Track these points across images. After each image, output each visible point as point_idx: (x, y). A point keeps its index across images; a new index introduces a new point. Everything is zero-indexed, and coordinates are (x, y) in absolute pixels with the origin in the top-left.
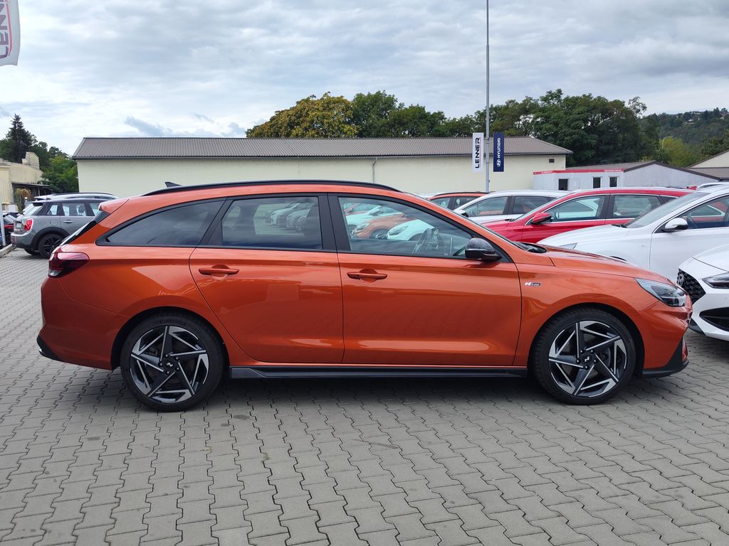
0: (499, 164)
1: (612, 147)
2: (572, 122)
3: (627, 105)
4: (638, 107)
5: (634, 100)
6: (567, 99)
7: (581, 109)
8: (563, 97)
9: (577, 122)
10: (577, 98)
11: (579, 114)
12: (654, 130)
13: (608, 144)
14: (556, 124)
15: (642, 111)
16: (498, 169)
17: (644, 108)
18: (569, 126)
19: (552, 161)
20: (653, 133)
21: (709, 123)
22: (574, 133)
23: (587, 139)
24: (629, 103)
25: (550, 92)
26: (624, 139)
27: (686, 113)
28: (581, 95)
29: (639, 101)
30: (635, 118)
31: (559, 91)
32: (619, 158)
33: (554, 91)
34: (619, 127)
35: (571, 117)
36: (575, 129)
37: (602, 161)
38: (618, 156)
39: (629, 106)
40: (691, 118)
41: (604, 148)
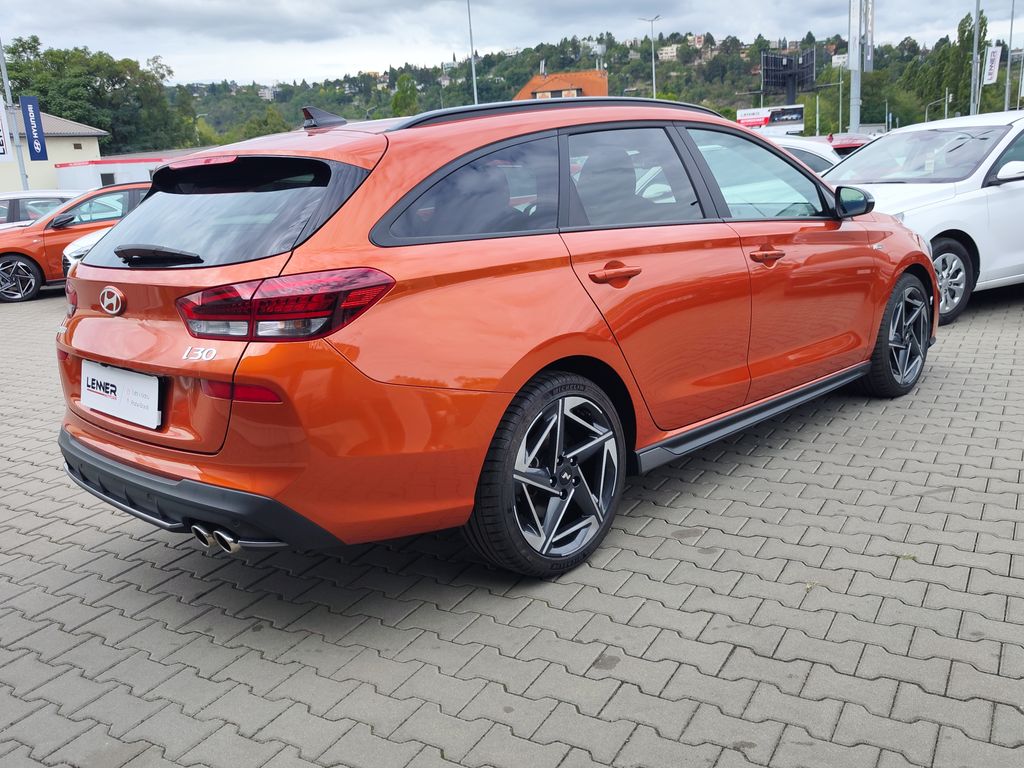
0: (38, 148)
1: (133, 128)
2: (69, 88)
3: (143, 67)
4: (161, 71)
5: (155, 60)
6: (50, 53)
7: (77, 70)
8: (42, 49)
9: (76, 90)
10: (67, 52)
11: (76, 77)
12: (189, 105)
13: (128, 123)
14: (44, 92)
15: (167, 77)
16: (39, 156)
17: (170, 72)
18: (66, 96)
19: (78, 147)
20: (188, 108)
21: (219, 99)
22: (76, 107)
23: (97, 116)
24: (148, 64)
25: (20, 40)
26: (150, 116)
27: (189, 86)
28: (71, 49)
29: (162, 61)
30: (161, 86)
31: (35, 40)
32: (148, 145)
33: (26, 38)
34: (138, 99)
35: (63, 81)
36: (75, 99)
37: (124, 149)
38: (146, 141)
39: (148, 69)
40: (195, 92)
41: (123, 129)
